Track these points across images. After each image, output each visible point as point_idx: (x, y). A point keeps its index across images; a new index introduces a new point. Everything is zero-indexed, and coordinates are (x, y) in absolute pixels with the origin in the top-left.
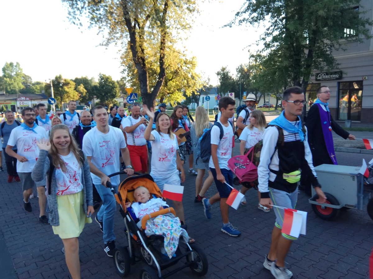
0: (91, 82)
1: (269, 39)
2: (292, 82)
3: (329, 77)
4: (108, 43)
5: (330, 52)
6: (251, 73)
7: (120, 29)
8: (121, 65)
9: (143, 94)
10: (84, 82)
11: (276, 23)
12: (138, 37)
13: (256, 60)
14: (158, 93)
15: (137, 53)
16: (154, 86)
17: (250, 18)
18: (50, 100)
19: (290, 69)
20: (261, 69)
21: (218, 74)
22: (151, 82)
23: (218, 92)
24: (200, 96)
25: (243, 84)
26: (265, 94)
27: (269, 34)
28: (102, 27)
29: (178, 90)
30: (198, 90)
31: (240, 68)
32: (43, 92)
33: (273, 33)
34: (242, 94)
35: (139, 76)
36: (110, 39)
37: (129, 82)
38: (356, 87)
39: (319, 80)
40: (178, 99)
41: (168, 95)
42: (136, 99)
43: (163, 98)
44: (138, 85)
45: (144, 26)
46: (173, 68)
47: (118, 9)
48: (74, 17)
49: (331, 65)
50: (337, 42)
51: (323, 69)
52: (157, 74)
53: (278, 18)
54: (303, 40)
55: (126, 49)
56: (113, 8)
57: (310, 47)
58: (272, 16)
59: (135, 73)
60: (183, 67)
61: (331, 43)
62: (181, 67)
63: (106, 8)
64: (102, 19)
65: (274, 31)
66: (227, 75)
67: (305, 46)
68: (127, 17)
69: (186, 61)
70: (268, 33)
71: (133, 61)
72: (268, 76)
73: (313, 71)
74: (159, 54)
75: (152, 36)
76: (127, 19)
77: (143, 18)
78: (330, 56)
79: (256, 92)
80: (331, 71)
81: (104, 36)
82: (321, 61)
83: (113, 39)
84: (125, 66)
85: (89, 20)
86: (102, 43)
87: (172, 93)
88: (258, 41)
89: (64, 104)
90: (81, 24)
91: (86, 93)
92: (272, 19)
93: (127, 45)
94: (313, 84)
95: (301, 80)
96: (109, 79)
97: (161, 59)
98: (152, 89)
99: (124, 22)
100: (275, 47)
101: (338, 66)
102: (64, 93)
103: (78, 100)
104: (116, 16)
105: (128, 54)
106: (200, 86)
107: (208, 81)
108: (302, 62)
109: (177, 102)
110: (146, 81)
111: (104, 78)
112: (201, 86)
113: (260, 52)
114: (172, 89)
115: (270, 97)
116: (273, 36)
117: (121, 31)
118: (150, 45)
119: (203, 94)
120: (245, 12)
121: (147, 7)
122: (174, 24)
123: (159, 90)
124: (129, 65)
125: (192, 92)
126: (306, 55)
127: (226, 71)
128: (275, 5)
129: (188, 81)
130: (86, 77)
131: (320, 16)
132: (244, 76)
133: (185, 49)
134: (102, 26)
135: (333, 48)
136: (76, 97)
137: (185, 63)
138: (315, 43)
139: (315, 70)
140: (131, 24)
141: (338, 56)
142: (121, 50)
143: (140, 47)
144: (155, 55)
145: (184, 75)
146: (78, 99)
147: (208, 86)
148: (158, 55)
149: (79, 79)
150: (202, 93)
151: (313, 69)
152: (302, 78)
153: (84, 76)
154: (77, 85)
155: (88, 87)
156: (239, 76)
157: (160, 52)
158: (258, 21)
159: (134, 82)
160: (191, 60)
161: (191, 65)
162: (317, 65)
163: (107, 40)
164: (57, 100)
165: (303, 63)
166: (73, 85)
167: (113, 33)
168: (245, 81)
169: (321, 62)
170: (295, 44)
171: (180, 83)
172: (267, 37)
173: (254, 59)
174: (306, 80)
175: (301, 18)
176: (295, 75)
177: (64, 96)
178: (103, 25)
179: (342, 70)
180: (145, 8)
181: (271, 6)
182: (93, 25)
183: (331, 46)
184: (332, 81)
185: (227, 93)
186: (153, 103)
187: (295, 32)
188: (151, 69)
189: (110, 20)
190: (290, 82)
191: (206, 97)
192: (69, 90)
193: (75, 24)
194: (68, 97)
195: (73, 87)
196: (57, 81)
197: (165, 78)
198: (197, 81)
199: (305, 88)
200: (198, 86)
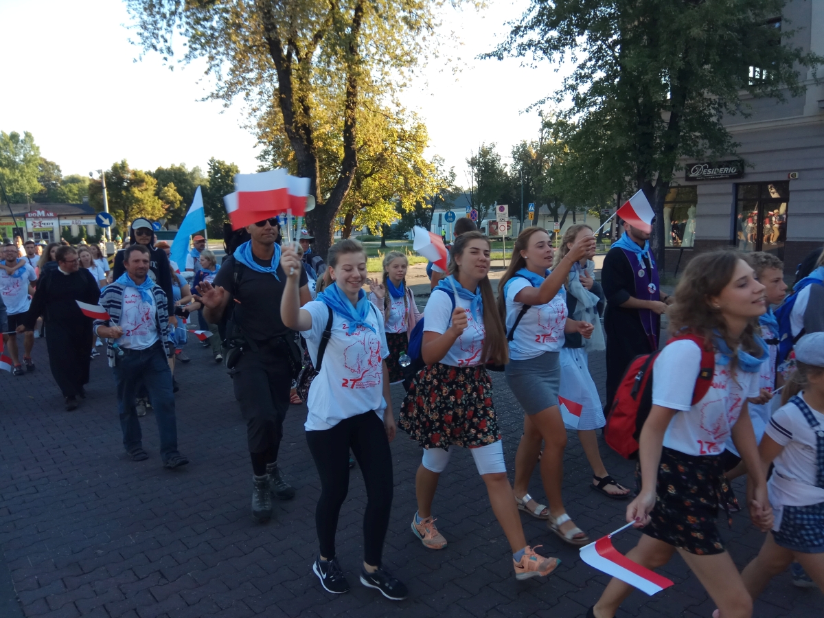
0: (193, 179)
1: (584, 88)
2: (635, 184)
3: (715, 173)
4: (230, 93)
5: (717, 117)
6: (546, 161)
7: (257, 61)
8: (260, 142)
10: (176, 179)
11: (601, 52)
12: (295, 81)
13: (555, 135)
14: (341, 204)
15: (295, 116)
16: (332, 189)
17: (543, 42)
18: (100, 216)
19: (630, 154)
20: (566, 154)
21: (473, 163)
22: (324, 180)
23: (473, 203)
24: (432, 210)
25: (526, 186)
26: (575, 208)
27: (584, 77)
28: (217, 57)
29: (384, 197)
30: (428, 198)
31: (521, 150)
32: (86, 199)
33: (593, 76)
34: (526, 207)
35: (298, 167)
36: (235, 84)
38: (775, 195)
39: (694, 179)
40: (385, 219)
41: (363, 210)
43: (353, 216)
45: (309, 55)
46: (374, 149)
47: (252, 17)
48: (153, 33)
49: (719, 147)
51: (702, 155)
52: (338, 163)
53: (604, 42)
54: (657, 92)
55: (270, 107)
56: (242, 16)
57: (674, 106)
58: (590, 38)
59: (289, 159)
60: (395, 148)
61: (719, 99)
62: (392, 148)
63: (224, 15)
64: (217, 38)
65: (596, 70)
66: (493, 165)
67: (663, 104)
68: (272, 35)
69: (402, 134)
70: (583, 75)
71: (286, 134)
72: (581, 168)
73: (680, 160)
74: (344, 119)
75: (329, 78)
76: (274, 41)
77: (307, 39)
78: (718, 127)
79: (556, 204)
80: (720, 159)
81: (220, 76)
82: (697, 137)
83: (241, 84)
84: (267, 143)
85: (186, 39)
86: (216, 92)
87: (371, 205)
88: (561, 91)
90: (169, 50)
91: (181, 203)
92: (591, 45)
93: (272, 97)
94: (679, 186)
95: (654, 178)
96: (233, 172)
97: (348, 130)
98: (328, 196)
99: (264, 46)
100: (598, 107)
101: (735, 148)
102: (131, 203)
103: (164, 217)
104: (247, 34)
105: (275, 117)
106: (432, 189)
107: (450, 178)
108: (656, 140)
109: (383, 224)
110: (315, 177)
111: (221, 170)
112: (436, 189)
113: (565, 116)
114: (372, 196)
115: (587, 215)
116: (594, 80)
117: (260, 66)
118: (323, 98)
119: (439, 208)
120: (532, 28)
121: (317, 15)
122: (376, 53)
123: (342, 198)
124: (278, 142)
125: (415, 204)
126: (665, 124)
127: (490, 158)
128: (598, 13)
130: (182, 167)
131: (694, 39)
132: (531, 168)
133: (400, 108)
134: (216, 54)
135: (723, 110)
136: (159, 210)
137: (401, 138)
138: (684, 98)
139: (684, 156)
140: (281, 51)
141: (734, 127)
142: (258, 109)
143: (302, 100)
144: (334, 121)
145: (398, 164)
146: (163, 215)
147: (450, 189)
148: (341, 121)
149: (166, 170)
150: (437, 205)
151: (681, 156)
152: (656, 175)
153: (177, 165)
154: (161, 186)
155: (185, 188)
156: (518, 167)
157: (345, 113)
158: (561, 48)
160: (413, 133)
161: (414, 143)
162: (689, 145)
163: (227, 85)
164: (117, 217)
165: (658, 141)
166: (151, 184)
167: (241, 70)
168: (531, 180)
169: (698, 140)
170: (640, 101)
171: (388, 182)
172: (580, 84)
173: (552, 130)
174: (664, 180)
175: (653, 43)
176: (641, 168)
177: (133, 208)
178: (218, 53)
179: (744, 157)
180: (312, 16)
181: (590, 15)
182: (197, 53)
183: (719, 105)
184: (722, 181)
185: (493, 206)
186: (329, 227)
187: (641, 73)
188: (326, 152)
189: (234, 43)
190: (629, 182)
191: (446, 215)
192: (143, 196)
193: (156, 50)
194: (140, 211)
195: (152, 189)
196: (116, 175)
197: (356, 171)
198: (426, 178)
199: (663, 197)
200: (429, 189)
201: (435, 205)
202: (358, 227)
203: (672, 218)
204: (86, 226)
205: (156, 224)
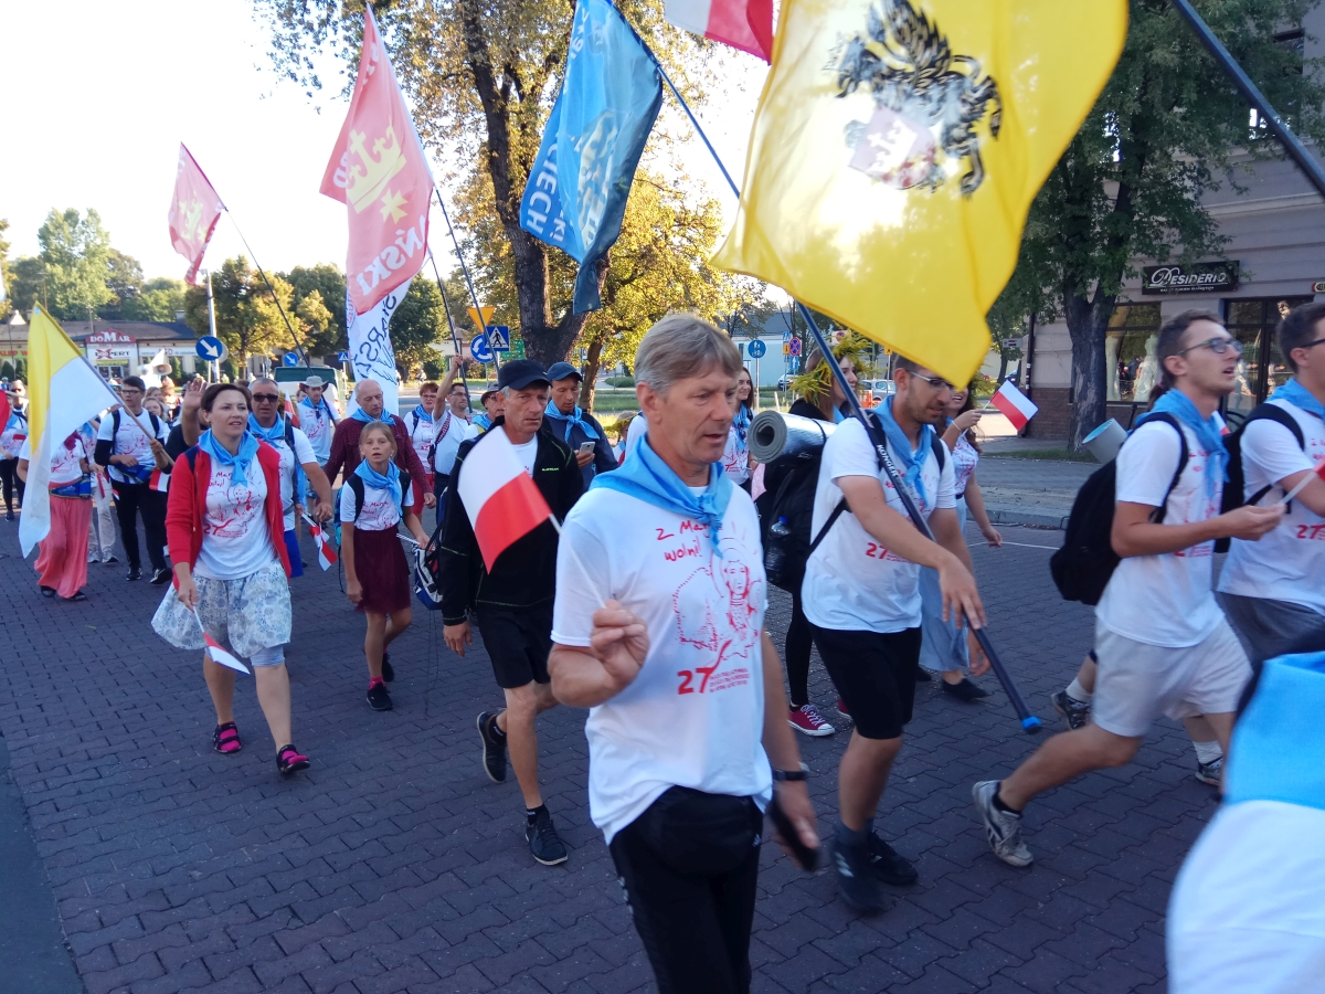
2: (1060, 298)
3: (1190, 282)
5: (1195, 193)
7: (454, 99)
9: (528, 328)
10: (322, 284)
12: (514, 130)
14: (583, 327)
15: (513, 187)
16: (569, 302)
18: (203, 343)
19: (1052, 250)
22: (556, 288)
23: (793, 326)
29: (652, 317)
30: (722, 319)
32: (181, 315)
35: (517, 267)
37: (481, 286)
39: (1156, 291)
41: (618, 336)
42: (504, 346)
43: (601, 346)
44: (513, 296)
45: (537, 90)
46: (638, 240)
47: (448, 29)
48: (292, 54)
49: (1196, 241)
50: (1219, 159)
51: (1168, 253)
54: (1096, 150)
55: (473, 171)
56: (432, 26)
57: (1124, 173)
59: (501, 255)
60: (671, 238)
61: (1198, 162)
62: (666, 237)
63: (405, 25)
67: (1105, 172)
68: (479, 56)
69: (683, 215)
71: (498, 215)
73: (1134, 260)
76: (482, 67)
77: (534, 64)
78: (1195, 209)
80: (1198, 261)
82: (1161, 223)
83: (429, 135)
84: (468, 230)
85: (344, 64)
87: (630, 329)
89: (252, 360)
90: (316, 83)
91: (330, 322)
93: (477, 157)
94: (1130, 303)
95: (1089, 290)
98: (563, 313)
99: (467, 76)
101: (1222, 245)
102: (252, 322)
103: (302, 346)
104: (440, 55)
105: (481, 188)
106: (729, 304)
108: (1094, 228)
110: (542, 283)
112: (735, 305)
114: (632, 315)
117: (458, 107)
119: (740, 335)
121: (550, 25)
123: (584, 317)
124: (484, 227)
126: (1109, 203)
129: (687, 289)
130: (331, 266)
131: (1158, 65)
133: (680, 174)
135: (1205, 180)
136: (296, 334)
137: (681, 223)
138: (1141, 160)
139: (1139, 255)
140: (491, 82)
141: (1219, 207)
142: (454, 175)
143: (524, 162)
145: (674, 264)
146: (301, 342)
147: (757, 304)
149: (308, 271)
150: (736, 329)
151: (1134, 254)
152: (1094, 284)
153: (325, 263)
154: (299, 295)
155: (337, 300)
159: (499, 286)
160: (701, 214)
161: (701, 231)
162: (1148, 236)
164: (229, 344)
165: (1098, 229)
166: (285, 292)
167: (429, 113)
169: (1162, 229)
170: (1069, 164)
171: (659, 293)
174: (1107, 292)
176: (1069, 274)
177: (254, 331)
179: (1232, 257)
180: (543, 28)
183: (1199, 172)
184: (1201, 296)
185: (827, 331)
189: (419, 70)
190: (1049, 296)
191: (752, 344)
192: (271, 311)
193: (296, 80)
194: (267, 335)
195: (285, 300)
196: (229, 277)
197: (608, 274)
198: (718, 286)
199: (1105, 320)
200: (723, 305)
201: (732, 330)
202: (609, 363)
203: (1119, 354)
204: (180, 358)
205: (291, 356)
